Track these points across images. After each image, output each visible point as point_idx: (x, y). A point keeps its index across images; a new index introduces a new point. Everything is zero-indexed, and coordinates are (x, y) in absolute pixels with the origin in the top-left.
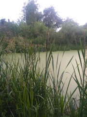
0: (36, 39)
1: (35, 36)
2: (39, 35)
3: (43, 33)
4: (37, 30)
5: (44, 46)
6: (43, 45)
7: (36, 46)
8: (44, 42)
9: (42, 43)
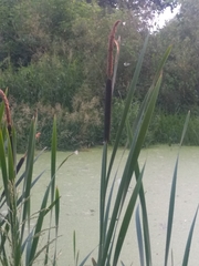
0: (24, 71)
1: (22, 55)
2: (46, 49)
3: (67, 36)
4: (33, 21)
5: (74, 116)
6: (68, 106)
7: (27, 110)
8: (73, 89)
9: (63, 97)
